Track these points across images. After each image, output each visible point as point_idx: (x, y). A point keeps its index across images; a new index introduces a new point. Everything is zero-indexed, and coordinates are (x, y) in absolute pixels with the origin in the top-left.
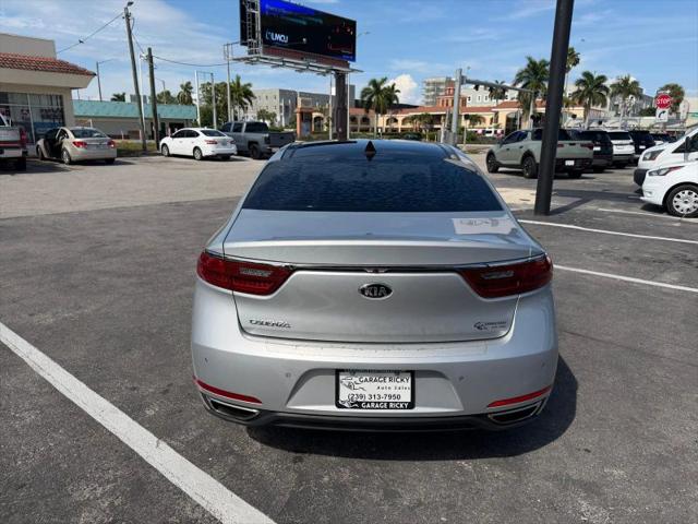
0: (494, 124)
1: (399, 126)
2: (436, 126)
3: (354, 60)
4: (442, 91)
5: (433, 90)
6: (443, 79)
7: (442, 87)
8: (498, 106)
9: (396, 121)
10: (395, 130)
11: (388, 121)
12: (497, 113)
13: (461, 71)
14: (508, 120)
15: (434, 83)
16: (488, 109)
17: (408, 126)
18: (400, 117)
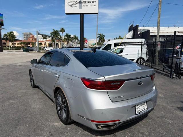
0: (45, 45)
1: (17, 45)
2: (28, 46)
3: (3, 25)
4: (29, 36)
5: (26, 36)
6: (29, 33)
7: (29, 35)
8: (45, 41)
9: (15, 44)
10: (15, 47)
11: (12, 44)
12: (46, 43)
13: (38, 31)
14: (49, 44)
15: (26, 34)
16: (43, 42)
17: (20, 45)
18: (17, 43)
